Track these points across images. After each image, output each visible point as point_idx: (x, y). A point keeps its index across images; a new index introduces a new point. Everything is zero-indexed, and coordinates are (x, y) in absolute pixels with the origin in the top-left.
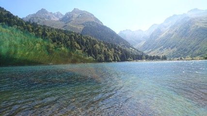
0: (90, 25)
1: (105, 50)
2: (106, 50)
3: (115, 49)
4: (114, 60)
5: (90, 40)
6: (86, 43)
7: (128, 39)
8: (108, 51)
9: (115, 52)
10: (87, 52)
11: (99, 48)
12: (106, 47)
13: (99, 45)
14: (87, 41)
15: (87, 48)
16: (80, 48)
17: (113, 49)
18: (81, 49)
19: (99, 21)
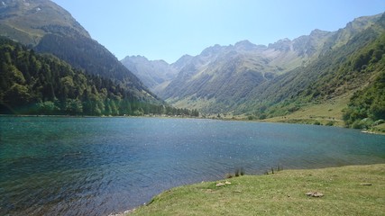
0: (60, 33)
1: (85, 91)
2: (89, 90)
3: (110, 90)
4: (106, 113)
5: (53, 65)
6: (41, 72)
7: (140, 73)
8: (93, 91)
9: (109, 96)
10: (41, 90)
11: (73, 85)
12: (89, 84)
13: (75, 78)
14: (43, 67)
15: (43, 83)
16: (23, 79)
17: (105, 90)
18: (28, 82)
19: (82, 28)
